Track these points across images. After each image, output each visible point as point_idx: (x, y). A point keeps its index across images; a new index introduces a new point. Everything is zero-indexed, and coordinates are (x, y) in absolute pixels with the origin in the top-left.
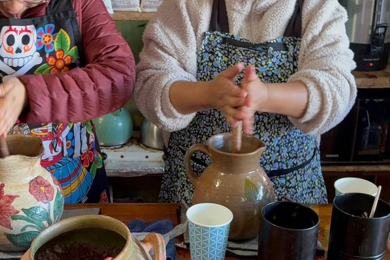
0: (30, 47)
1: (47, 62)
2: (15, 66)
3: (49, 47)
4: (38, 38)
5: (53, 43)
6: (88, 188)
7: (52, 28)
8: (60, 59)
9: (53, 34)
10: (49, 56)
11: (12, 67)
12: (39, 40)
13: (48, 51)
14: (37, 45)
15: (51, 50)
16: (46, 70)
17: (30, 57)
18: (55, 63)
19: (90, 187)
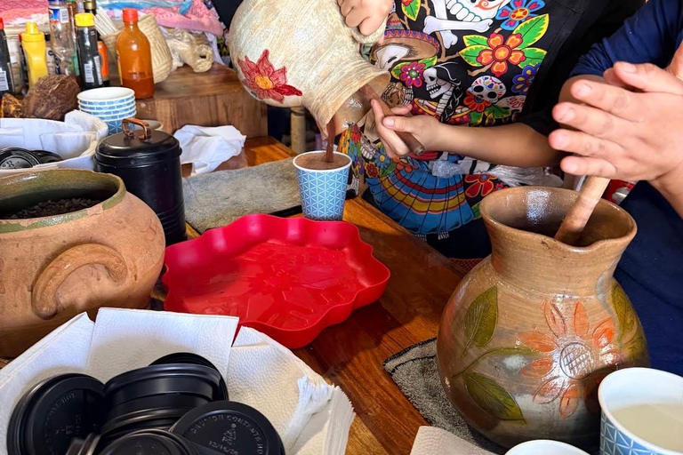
0: (488, 7)
1: (489, 38)
2: (452, 12)
3: (512, 24)
4: (508, 5)
5: (521, 22)
6: (457, 225)
7: (539, 6)
8: (508, 47)
9: (531, 13)
10: (499, 33)
11: (448, 11)
12: (509, 9)
13: (504, 26)
14: (500, 12)
15: (508, 28)
16: (479, 46)
17: (478, 19)
18: (498, 47)
19: (460, 225)
